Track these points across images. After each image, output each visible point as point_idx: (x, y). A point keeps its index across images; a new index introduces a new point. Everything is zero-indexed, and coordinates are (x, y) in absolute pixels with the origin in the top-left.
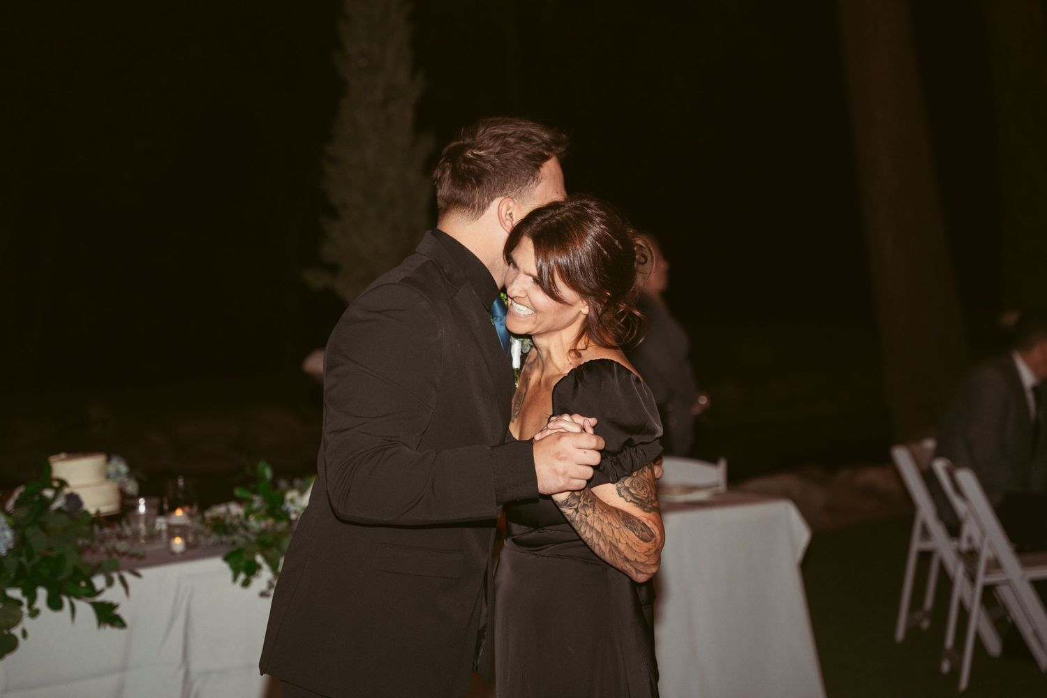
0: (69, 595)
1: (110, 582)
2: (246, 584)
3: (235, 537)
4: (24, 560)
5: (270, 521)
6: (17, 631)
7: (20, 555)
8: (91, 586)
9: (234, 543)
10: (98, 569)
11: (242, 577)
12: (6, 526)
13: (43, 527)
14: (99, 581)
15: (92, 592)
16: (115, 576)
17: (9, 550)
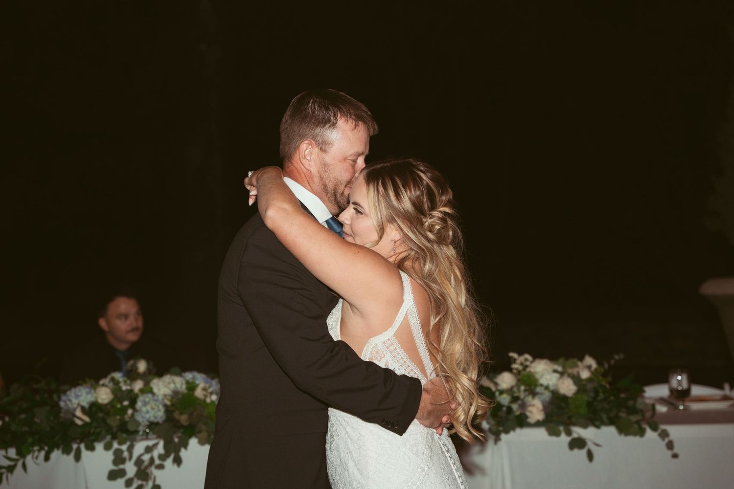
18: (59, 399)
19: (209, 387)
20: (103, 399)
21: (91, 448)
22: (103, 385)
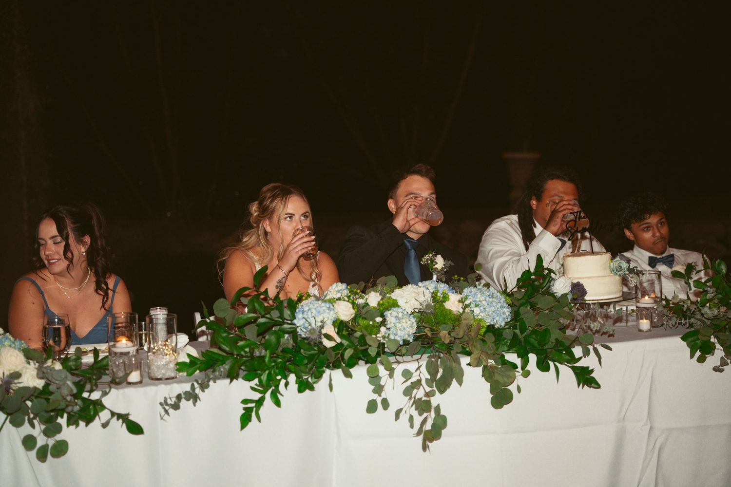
0: (554, 361)
1: (586, 353)
2: (701, 360)
3: (692, 320)
4: (518, 331)
5: (723, 309)
6: (513, 388)
7: (515, 327)
8: (571, 355)
9: (691, 325)
10: (575, 341)
11: (698, 353)
12: (505, 305)
13: (533, 307)
14: (577, 351)
15: (572, 360)
16: (591, 348)
17: (507, 323)
18: (294, 318)
19: (466, 298)
20: (346, 315)
21: (348, 375)
22: (339, 299)
